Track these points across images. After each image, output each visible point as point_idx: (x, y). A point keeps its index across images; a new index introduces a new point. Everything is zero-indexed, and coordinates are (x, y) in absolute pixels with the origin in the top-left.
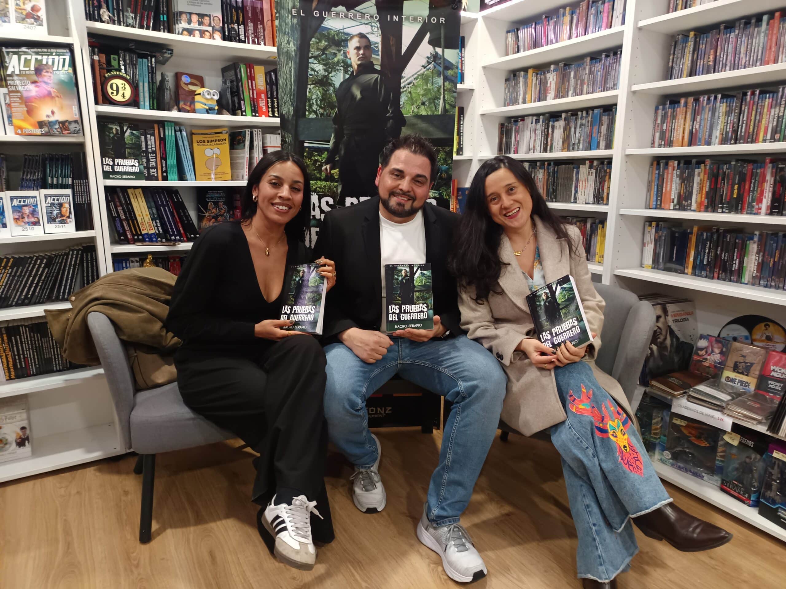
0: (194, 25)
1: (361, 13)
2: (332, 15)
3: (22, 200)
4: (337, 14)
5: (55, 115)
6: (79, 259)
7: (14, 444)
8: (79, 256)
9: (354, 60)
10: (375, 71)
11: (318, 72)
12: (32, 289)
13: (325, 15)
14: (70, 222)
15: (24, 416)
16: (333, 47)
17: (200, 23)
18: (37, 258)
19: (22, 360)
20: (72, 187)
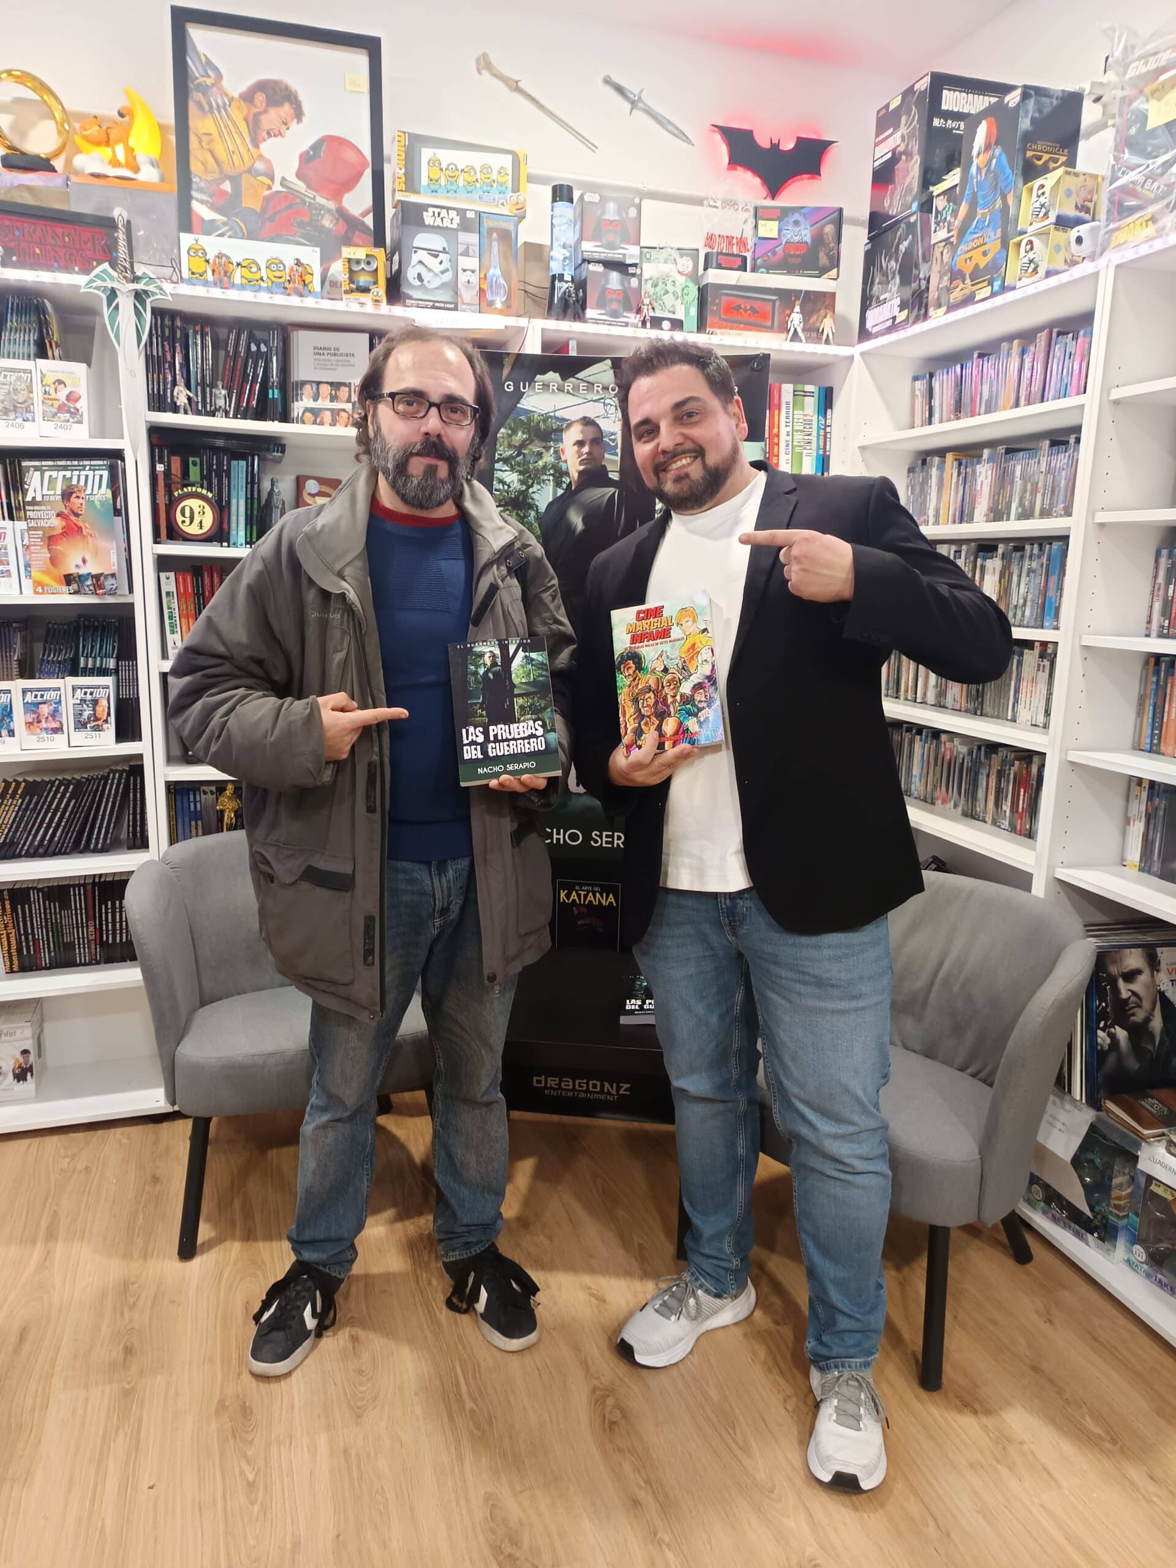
0: (324, 403)
1: (588, 382)
2: (537, 387)
3: (39, 694)
4: (546, 386)
5: (87, 564)
6: (122, 786)
7: (11, 1076)
8: (123, 781)
9: (573, 465)
10: (610, 483)
11: (509, 486)
12: (51, 831)
13: (524, 388)
14: (108, 728)
15: (28, 1032)
16: (536, 442)
17: (333, 398)
18: (61, 784)
19: (31, 943)
20: (116, 671)
